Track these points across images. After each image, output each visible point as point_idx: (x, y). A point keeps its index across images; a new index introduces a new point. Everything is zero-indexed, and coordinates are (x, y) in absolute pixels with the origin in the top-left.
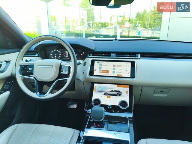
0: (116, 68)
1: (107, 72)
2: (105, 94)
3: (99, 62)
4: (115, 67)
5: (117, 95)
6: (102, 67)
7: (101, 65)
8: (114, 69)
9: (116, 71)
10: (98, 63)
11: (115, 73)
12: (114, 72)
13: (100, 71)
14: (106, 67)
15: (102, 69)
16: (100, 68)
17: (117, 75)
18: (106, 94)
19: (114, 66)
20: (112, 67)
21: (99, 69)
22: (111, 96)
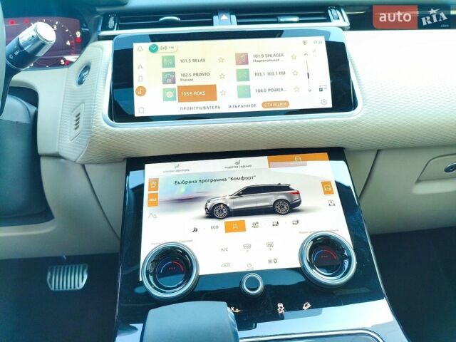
0: (252, 67)
1: (210, 92)
2: (211, 214)
3: (159, 44)
4: (247, 63)
5: (278, 208)
6: (179, 69)
7: (169, 62)
8: (244, 76)
9: (254, 83)
10: (153, 50)
11: (249, 96)
12: (244, 92)
13: (170, 95)
14: (199, 68)
15: (179, 83)
16: (169, 78)
17: (264, 104)
18: (216, 212)
19: (243, 59)
20: (232, 68)
21: (165, 82)
22: (249, 220)
